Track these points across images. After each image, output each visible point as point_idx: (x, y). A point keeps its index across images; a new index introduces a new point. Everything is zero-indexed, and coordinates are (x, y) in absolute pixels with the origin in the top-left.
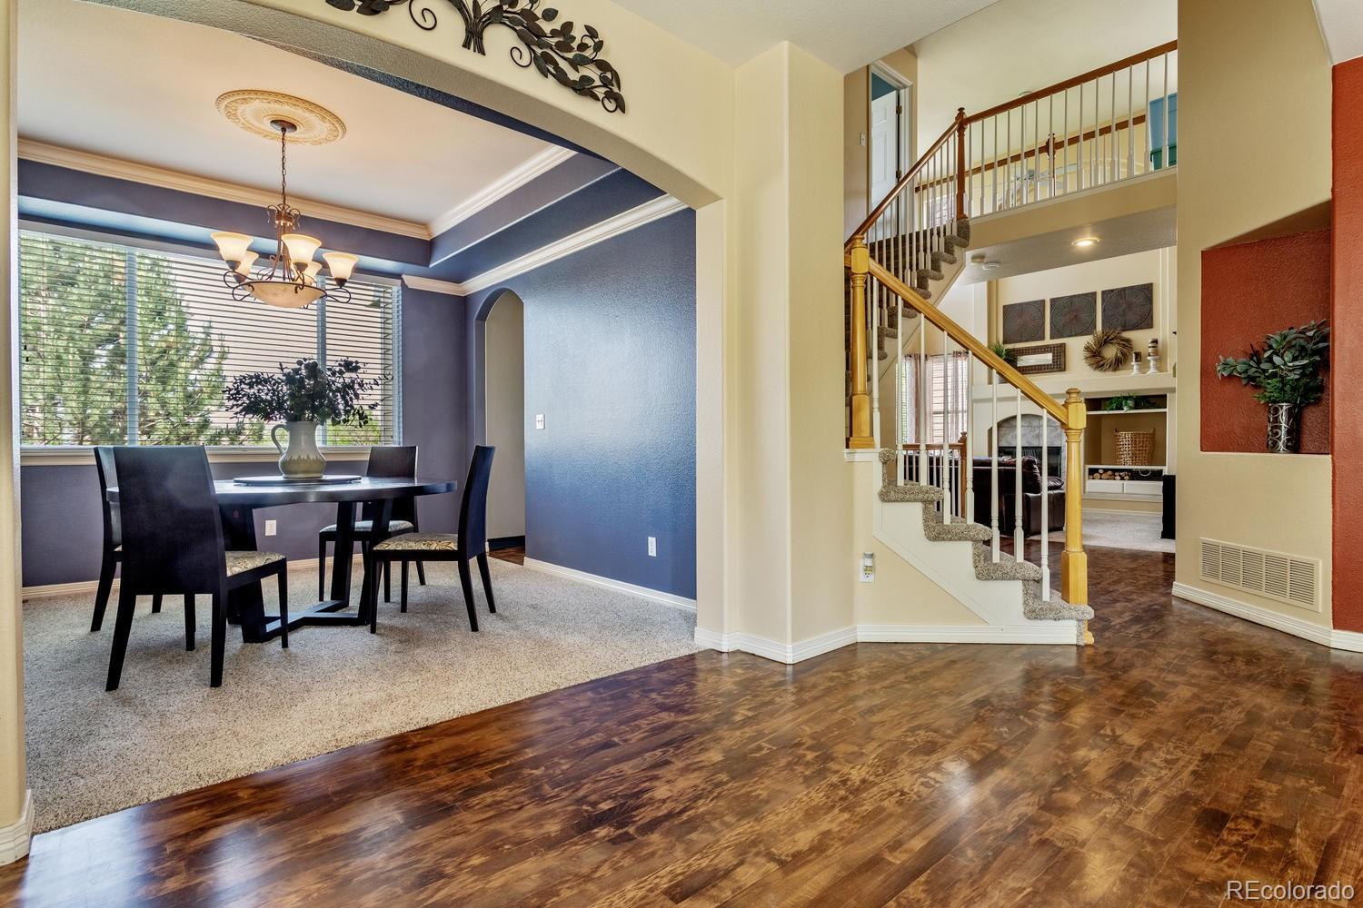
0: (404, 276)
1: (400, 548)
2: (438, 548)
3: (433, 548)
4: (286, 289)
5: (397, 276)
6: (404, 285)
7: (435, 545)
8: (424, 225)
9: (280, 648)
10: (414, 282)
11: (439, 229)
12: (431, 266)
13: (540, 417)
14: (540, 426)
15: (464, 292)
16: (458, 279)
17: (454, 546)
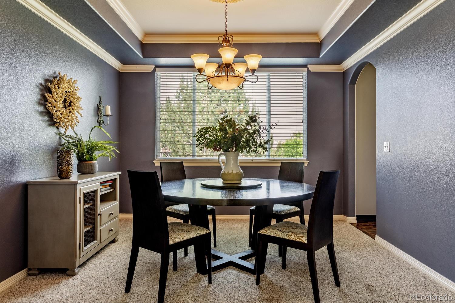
0: (308, 66)
1: (272, 235)
2: (294, 239)
3: (292, 239)
4: (223, 79)
5: (305, 66)
6: (308, 71)
7: (293, 237)
8: (316, 34)
9: (207, 283)
10: (313, 68)
11: (323, 34)
12: (320, 57)
13: (386, 144)
14: (386, 149)
15: (343, 69)
16: (339, 62)
17: (304, 240)
